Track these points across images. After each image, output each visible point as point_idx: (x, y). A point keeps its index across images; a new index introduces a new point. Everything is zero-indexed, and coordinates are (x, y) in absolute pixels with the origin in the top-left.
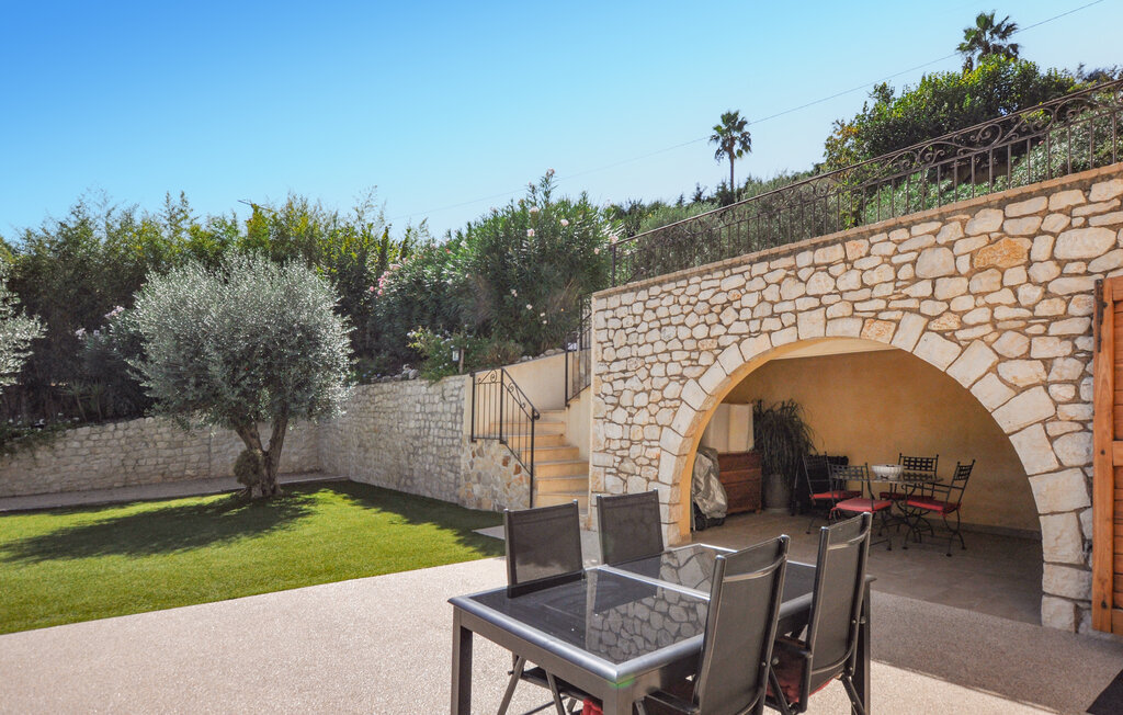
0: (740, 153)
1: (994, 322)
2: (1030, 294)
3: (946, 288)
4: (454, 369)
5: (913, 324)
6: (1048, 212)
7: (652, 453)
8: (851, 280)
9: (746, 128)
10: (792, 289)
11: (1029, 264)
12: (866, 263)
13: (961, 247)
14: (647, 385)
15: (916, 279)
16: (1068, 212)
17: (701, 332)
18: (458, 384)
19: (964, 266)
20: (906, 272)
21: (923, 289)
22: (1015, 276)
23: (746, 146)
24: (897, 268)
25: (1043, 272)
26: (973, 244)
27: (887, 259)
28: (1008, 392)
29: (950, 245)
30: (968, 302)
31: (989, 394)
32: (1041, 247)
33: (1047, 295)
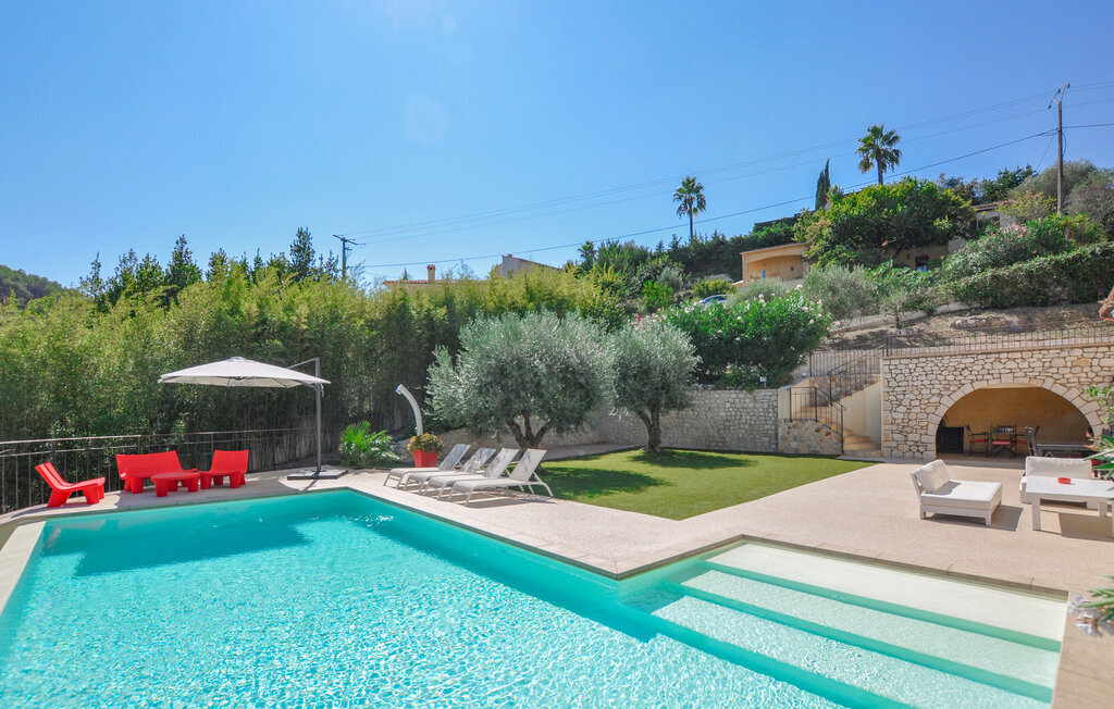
0: (695, 210)
1: (1079, 382)
2: (1091, 375)
3: (1062, 371)
4: (760, 385)
5: (1050, 381)
6: (1097, 352)
7: (924, 424)
8: (1026, 365)
9: (701, 192)
10: (998, 366)
11: (1091, 366)
12: (1031, 360)
13: (1067, 359)
14: (919, 397)
15: (1051, 367)
16: (1104, 353)
17: (951, 378)
18: (763, 394)
19: (1069, 364)
20: (1047, 364)
21: (1055, 370)
22: (1087, 369)
23: (702, 205)
24: (1044, 363)
25: (1096, 369)
26: (1072, 358)
27: (1039, 359)
28: (1084, 402)
29: (1064, 358)
30: (1071, 375)
31: (1077, 403)
32: (1095, 362)
33: (1097, 375)
